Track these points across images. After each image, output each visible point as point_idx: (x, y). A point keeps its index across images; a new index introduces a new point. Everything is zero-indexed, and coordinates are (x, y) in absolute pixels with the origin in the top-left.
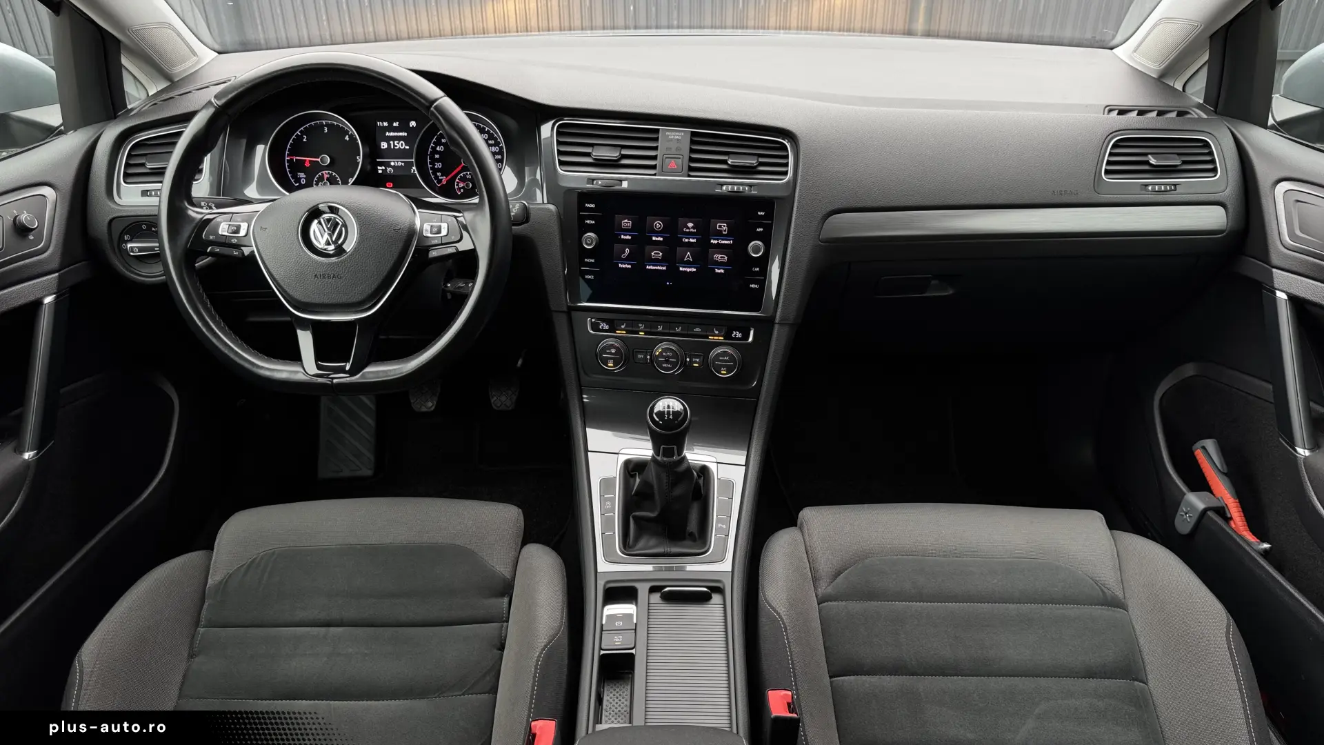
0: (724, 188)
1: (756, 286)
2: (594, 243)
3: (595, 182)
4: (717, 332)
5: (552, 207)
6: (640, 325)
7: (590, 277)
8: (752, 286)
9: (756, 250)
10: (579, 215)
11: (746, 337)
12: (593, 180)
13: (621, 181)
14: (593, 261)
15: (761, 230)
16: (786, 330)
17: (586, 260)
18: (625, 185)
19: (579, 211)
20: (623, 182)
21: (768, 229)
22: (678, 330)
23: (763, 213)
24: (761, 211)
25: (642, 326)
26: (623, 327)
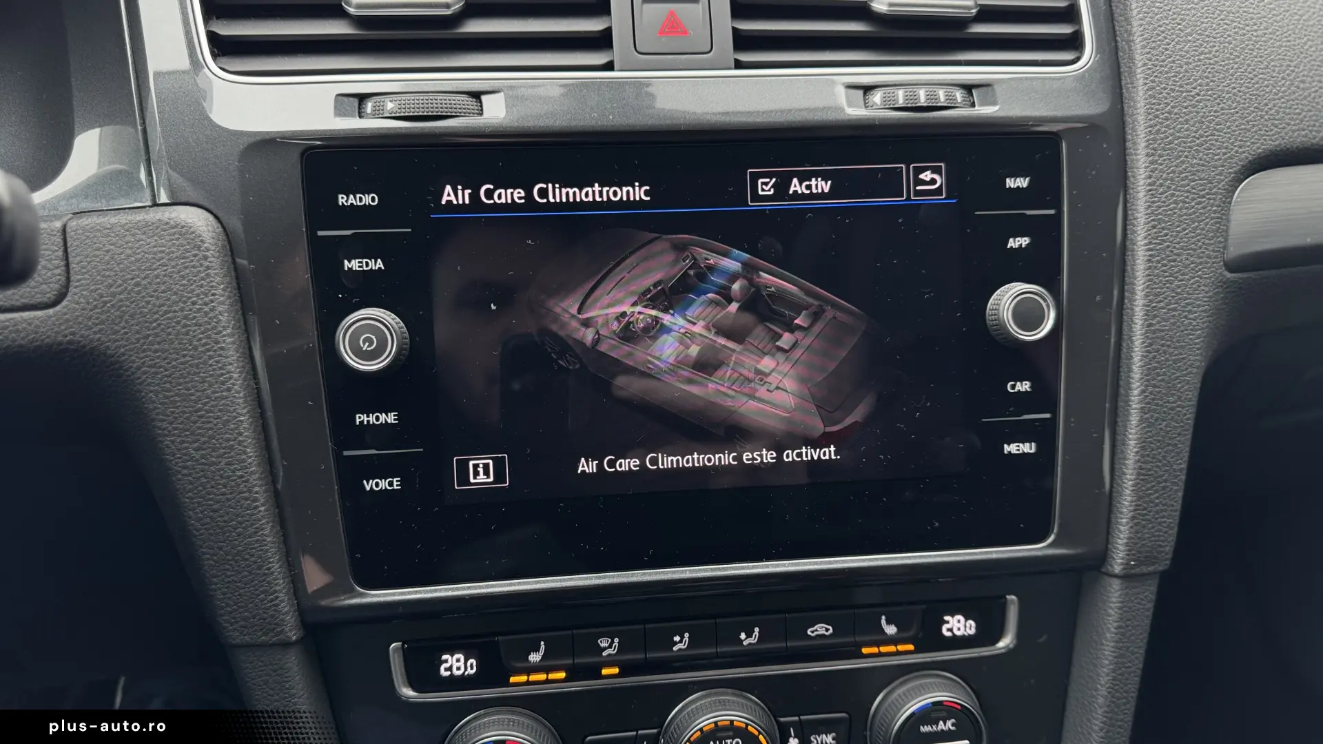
0: (877, 97)
1: (1028, 448)
2: (392, 349)
3: (369, 106)
4: (891, 630)
5: (197, 220)
6: (603, 643)
7: (383, 484)
8: (1012, 448)
9: (1028, 315)
10: (314, 241)
11: (989, 632)
12: (362, 98)
13: (477, 95)
14: (391, 418)
15: (1024, 241)
16: (1148, 594)
17: (360, 418)
18: (496, 112)
19: (313, 225)
20: (484, 98)
21: (1046, 234)
22: (748, 640)
23: (1022, 182)
24: (1015, 175)
25: (609, 646)
26: (535, 658)
